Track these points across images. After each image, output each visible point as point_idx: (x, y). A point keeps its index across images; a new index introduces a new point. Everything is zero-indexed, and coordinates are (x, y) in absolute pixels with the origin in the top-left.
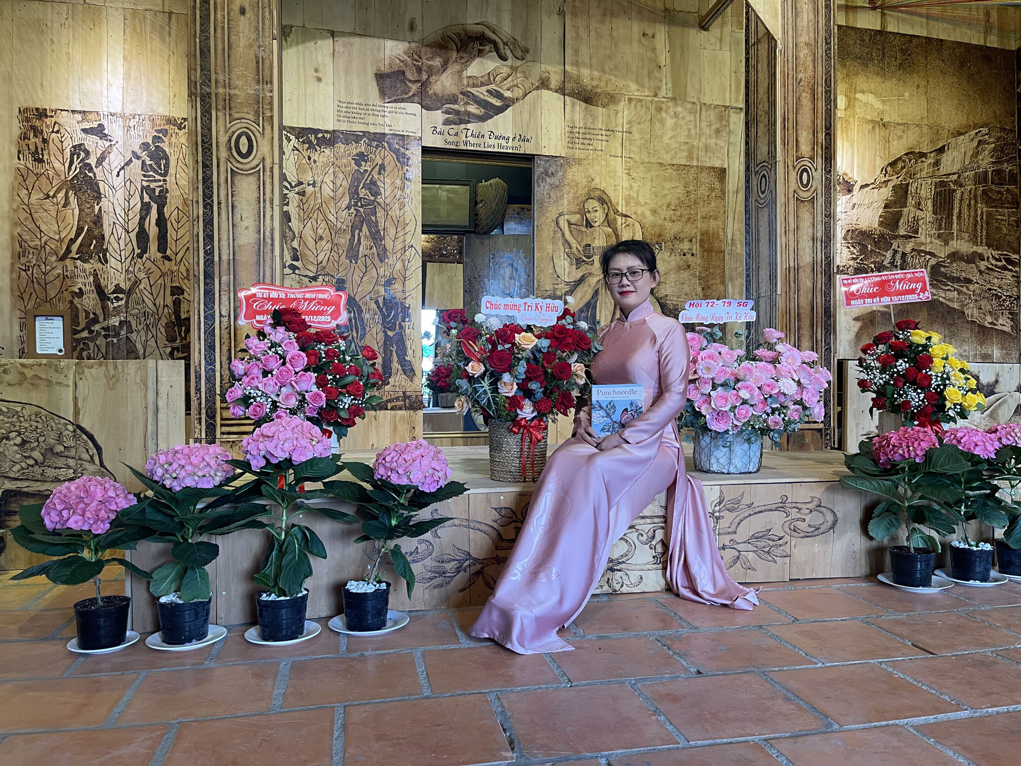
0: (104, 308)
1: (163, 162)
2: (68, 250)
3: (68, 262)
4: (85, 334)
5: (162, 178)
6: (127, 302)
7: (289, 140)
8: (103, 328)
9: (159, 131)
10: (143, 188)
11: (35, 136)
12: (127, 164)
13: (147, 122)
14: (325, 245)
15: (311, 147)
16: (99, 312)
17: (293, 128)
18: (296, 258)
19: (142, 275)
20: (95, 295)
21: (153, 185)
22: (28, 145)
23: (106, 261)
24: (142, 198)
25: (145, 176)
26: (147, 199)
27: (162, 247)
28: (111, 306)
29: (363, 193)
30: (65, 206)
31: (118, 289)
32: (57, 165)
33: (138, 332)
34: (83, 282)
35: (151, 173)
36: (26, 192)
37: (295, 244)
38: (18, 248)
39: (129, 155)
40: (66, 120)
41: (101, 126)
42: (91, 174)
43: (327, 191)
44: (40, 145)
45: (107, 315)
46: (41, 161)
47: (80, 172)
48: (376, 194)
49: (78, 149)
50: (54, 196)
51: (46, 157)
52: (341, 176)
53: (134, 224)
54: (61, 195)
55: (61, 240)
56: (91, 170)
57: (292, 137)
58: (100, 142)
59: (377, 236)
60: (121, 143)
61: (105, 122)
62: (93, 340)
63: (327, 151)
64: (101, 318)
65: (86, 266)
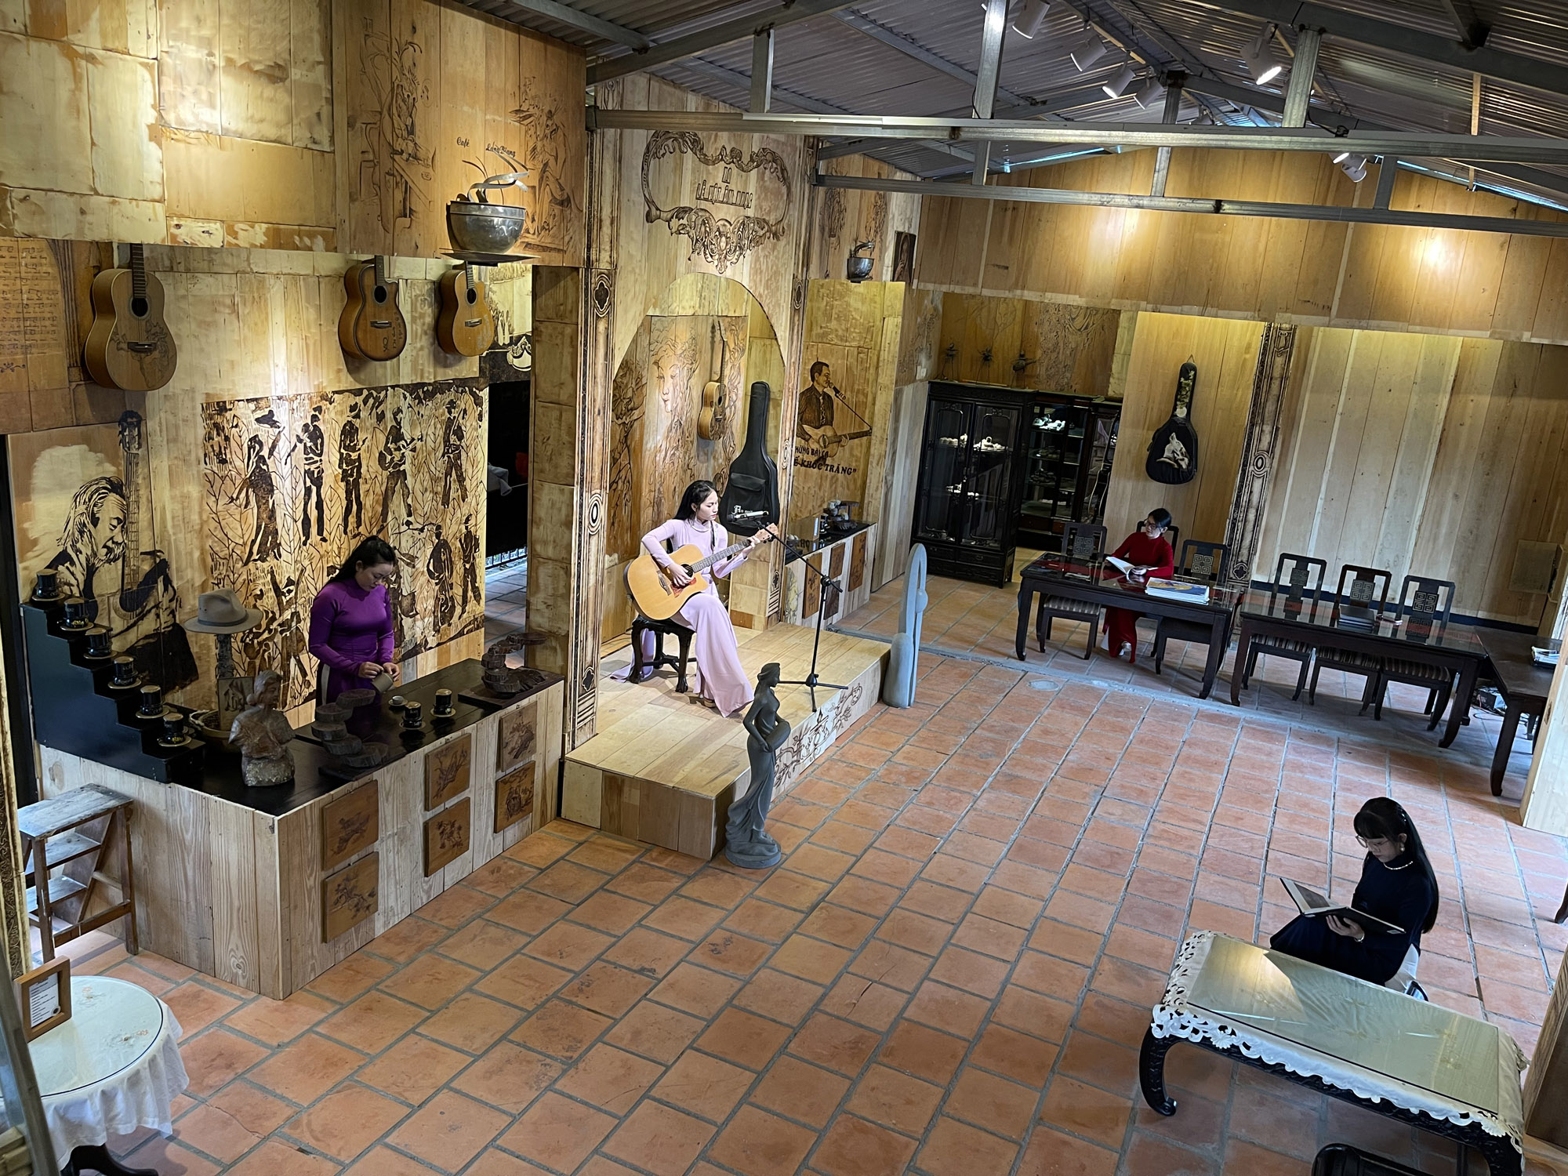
0: (280, 603)
1: (319, 441)
2: (251, 553)
3: (251, 565)
4: (266, 635)
5: (316, 458)
6: (296, 593)
7: (405, 398)
8: (279, 625)
9: (315, 410)
10: (305, 472)
11: (218, 434)
12: (293, 450)
13: (307, 401)
14: (429, 495)
15: (420, 402)
16: (276, 610)
17: (407, 385)
18: (409, 515)
19: (306, 563)
20: (272, 593)
21: (313, 467)
22: (212, 446)
23: (280, 556)
24: (305, 483)
25: (306, 459)
26: (309, 483)
27: (320, 532)
28: (285, 601)
29: (453, 438)
30: (246, 507)
31: (290, 582)
32: (238, 463)
33: (305, 619)
34: (263, 584)
35: (311, 455)
36: (214, 499)
37: (409, 501)
38: (210, 562)
39: (294, 440)
40: (243, 411)
41: (271, 412)
42: (265, 467)
43: (430, 444)
44: (223, 444)
45: (282, 611)
46: (223, 461)
47: (256, 468)
48: (461, 438)
49: (254, 439)
50: (237, 498)
51: (229, 456)
52: (439, 426)
53: (300, 515)
54: (243, 494)
55: (245, 544)
56: (265, 463)
57: (408, 395)
58: (271, 430)
59: (461, 479)
60: (287, 428)
61: (273, 408)
62: (271, 639)
63: (430, 403)
64: (277, 616)
65: (265, 565)
